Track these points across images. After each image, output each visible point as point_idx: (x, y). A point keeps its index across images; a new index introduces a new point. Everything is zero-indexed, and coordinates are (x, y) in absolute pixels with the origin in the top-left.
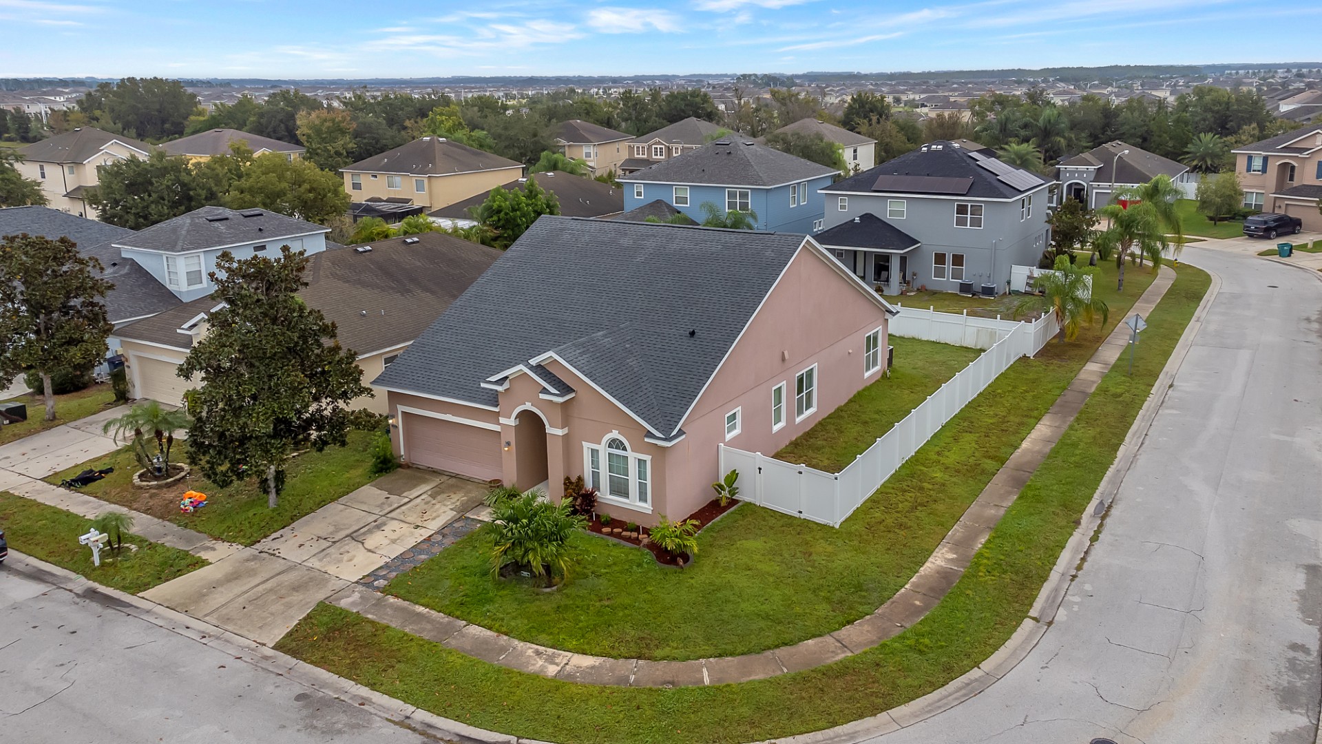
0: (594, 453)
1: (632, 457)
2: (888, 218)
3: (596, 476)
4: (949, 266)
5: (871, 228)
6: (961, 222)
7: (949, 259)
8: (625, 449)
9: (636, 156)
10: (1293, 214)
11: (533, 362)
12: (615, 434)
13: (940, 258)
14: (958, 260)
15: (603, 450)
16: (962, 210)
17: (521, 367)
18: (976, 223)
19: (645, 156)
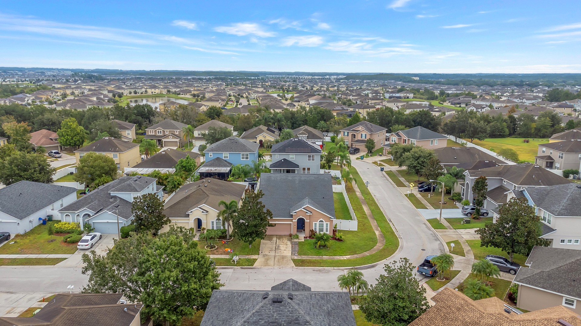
0: (316, 224)
1: (325, 223)
2: (290, 160)
3: (315, 228)
4: (306, 171)
5: (286, 163)
6: (309, 160)
7: (306, 169)
8: (323, 222)
9: (150, 134)
10: (357, 147)
11: (303, 207)
12: (321, 219)
13: (304, 169)
14: (309, 169)
15: (318, 223)
16: (309, 156)
17: (301, 209)
18: (313, 160)
19: (154, 134)
